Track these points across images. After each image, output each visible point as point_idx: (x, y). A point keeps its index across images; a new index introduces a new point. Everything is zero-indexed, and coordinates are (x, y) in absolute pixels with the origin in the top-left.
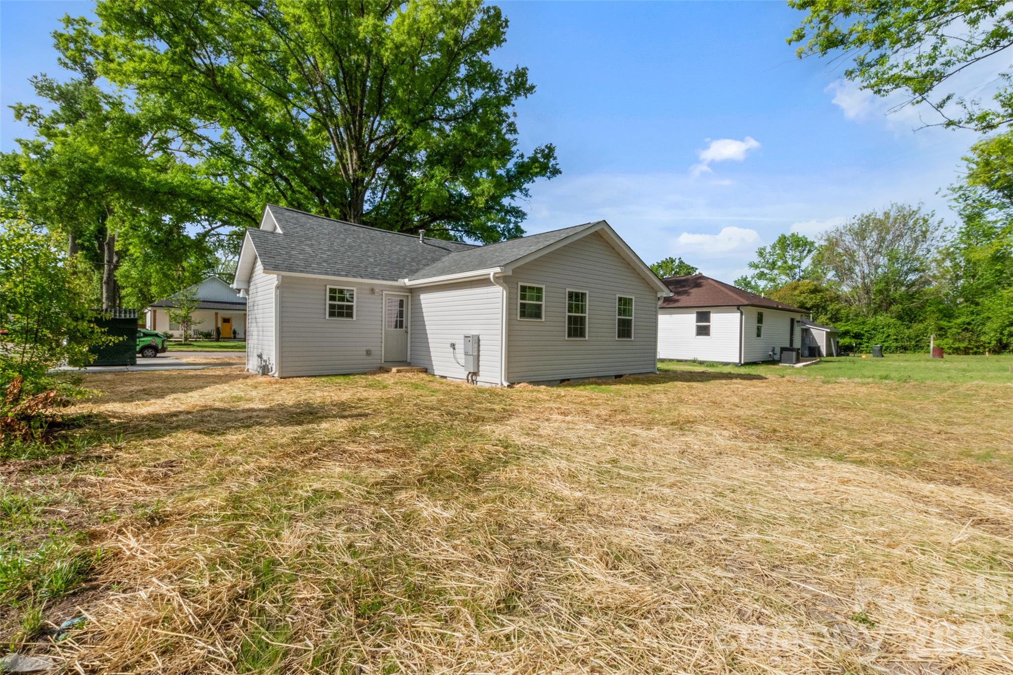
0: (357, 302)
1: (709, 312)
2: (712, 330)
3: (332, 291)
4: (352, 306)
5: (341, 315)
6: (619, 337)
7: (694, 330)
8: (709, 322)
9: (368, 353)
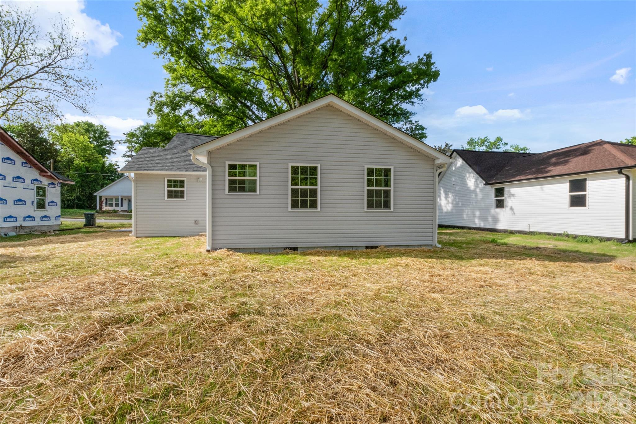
0: (187, 188)
1: (585, 180)
2: (589, 200)
3: (169, 181)
4: (184, 191)
5: (176, 197)
6: (368, 207)
7: (567, 200)
8: (584, 190)
9: (196, 222)
